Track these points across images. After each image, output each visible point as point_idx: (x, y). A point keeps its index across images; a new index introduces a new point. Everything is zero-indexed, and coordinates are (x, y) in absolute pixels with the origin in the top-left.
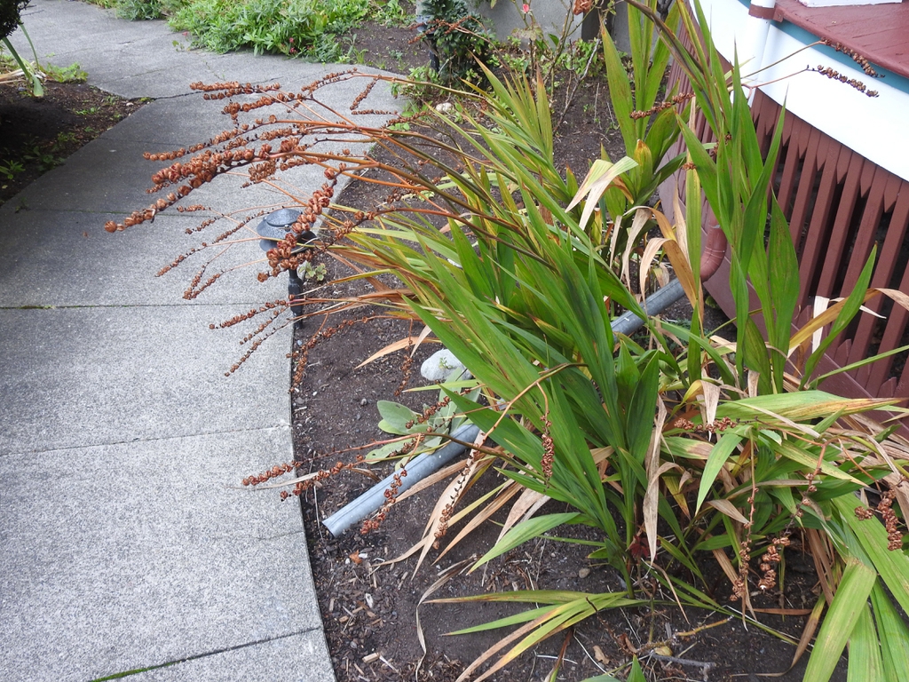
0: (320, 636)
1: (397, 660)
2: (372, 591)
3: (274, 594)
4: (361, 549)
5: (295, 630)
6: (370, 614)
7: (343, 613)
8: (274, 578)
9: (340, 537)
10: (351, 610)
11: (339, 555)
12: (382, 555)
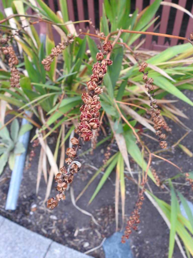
0: (55, 244)
1: (84, 225)
2: (51, 214)
3: (23, 249)
4: (30, 205)
5: (45, 251)
6: (60, 221)
7: (50, 230)
8: (16, 244)
9: (18, 208)
10: (52, 226)
11: (26, 214)
12: (40, 200)
